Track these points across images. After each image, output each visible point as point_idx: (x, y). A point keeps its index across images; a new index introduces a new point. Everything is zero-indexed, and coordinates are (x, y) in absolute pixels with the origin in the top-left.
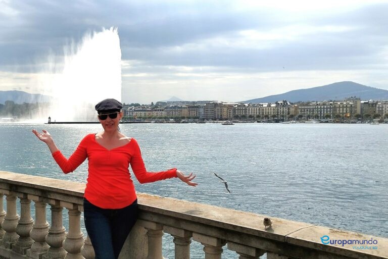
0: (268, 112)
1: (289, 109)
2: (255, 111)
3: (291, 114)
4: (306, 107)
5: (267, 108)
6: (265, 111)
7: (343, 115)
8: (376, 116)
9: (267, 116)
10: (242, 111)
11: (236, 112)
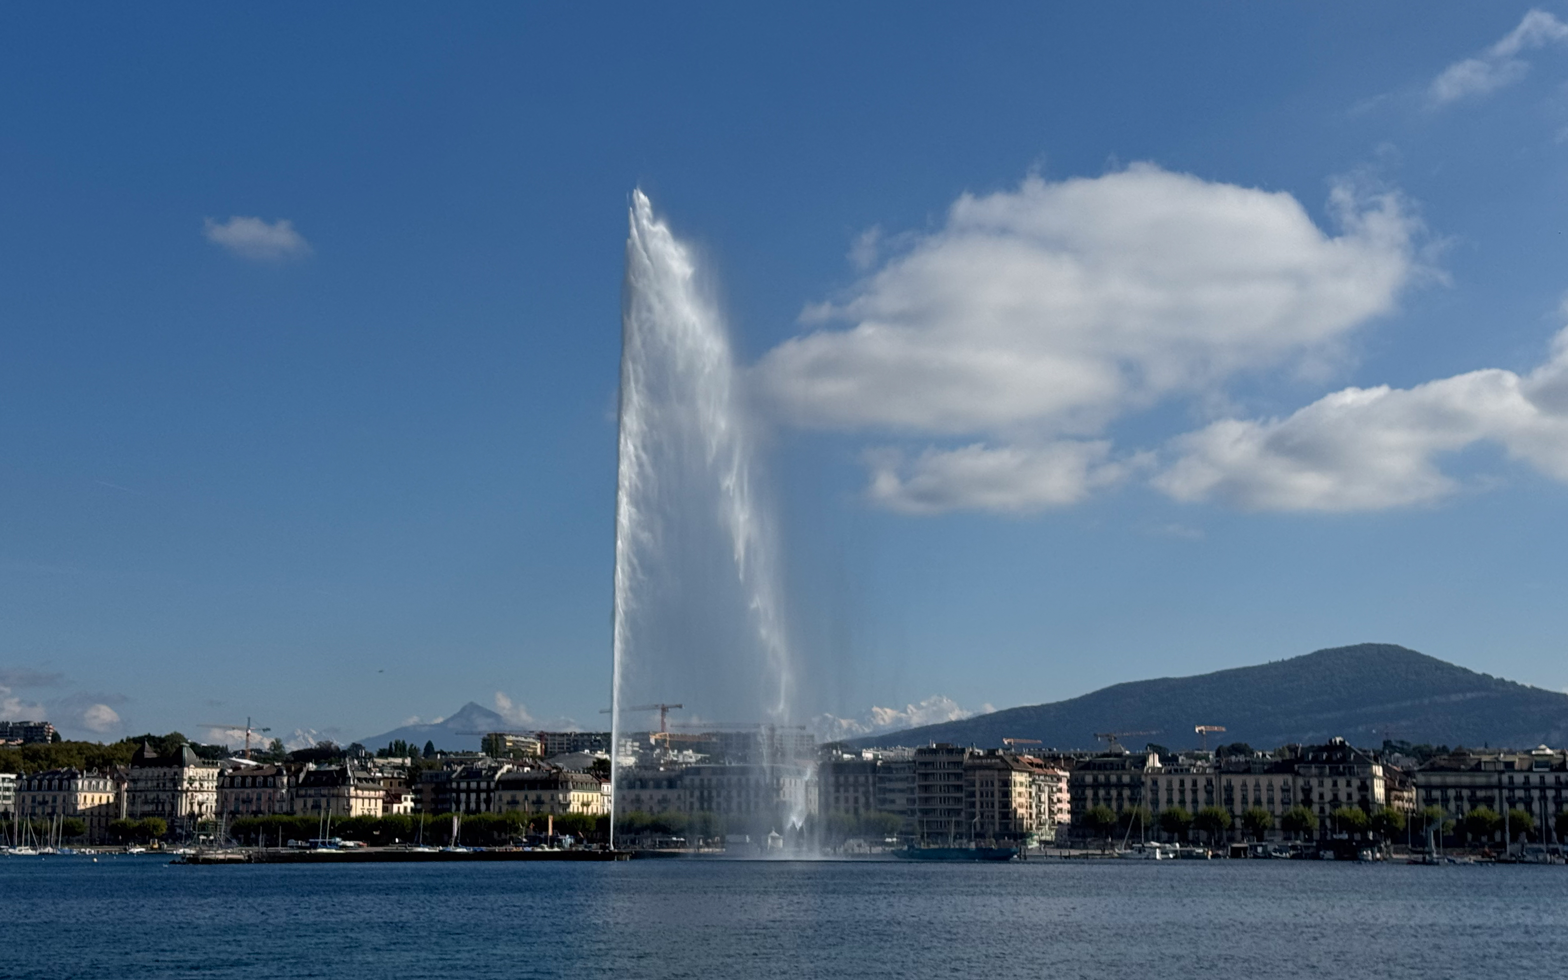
0: (1257, 802)
1: (1363, 787)
2: (1187, 797)
4: (1451, 779)
5: (1250, 782)
10: (1120, 795)
11: (1085, 799)
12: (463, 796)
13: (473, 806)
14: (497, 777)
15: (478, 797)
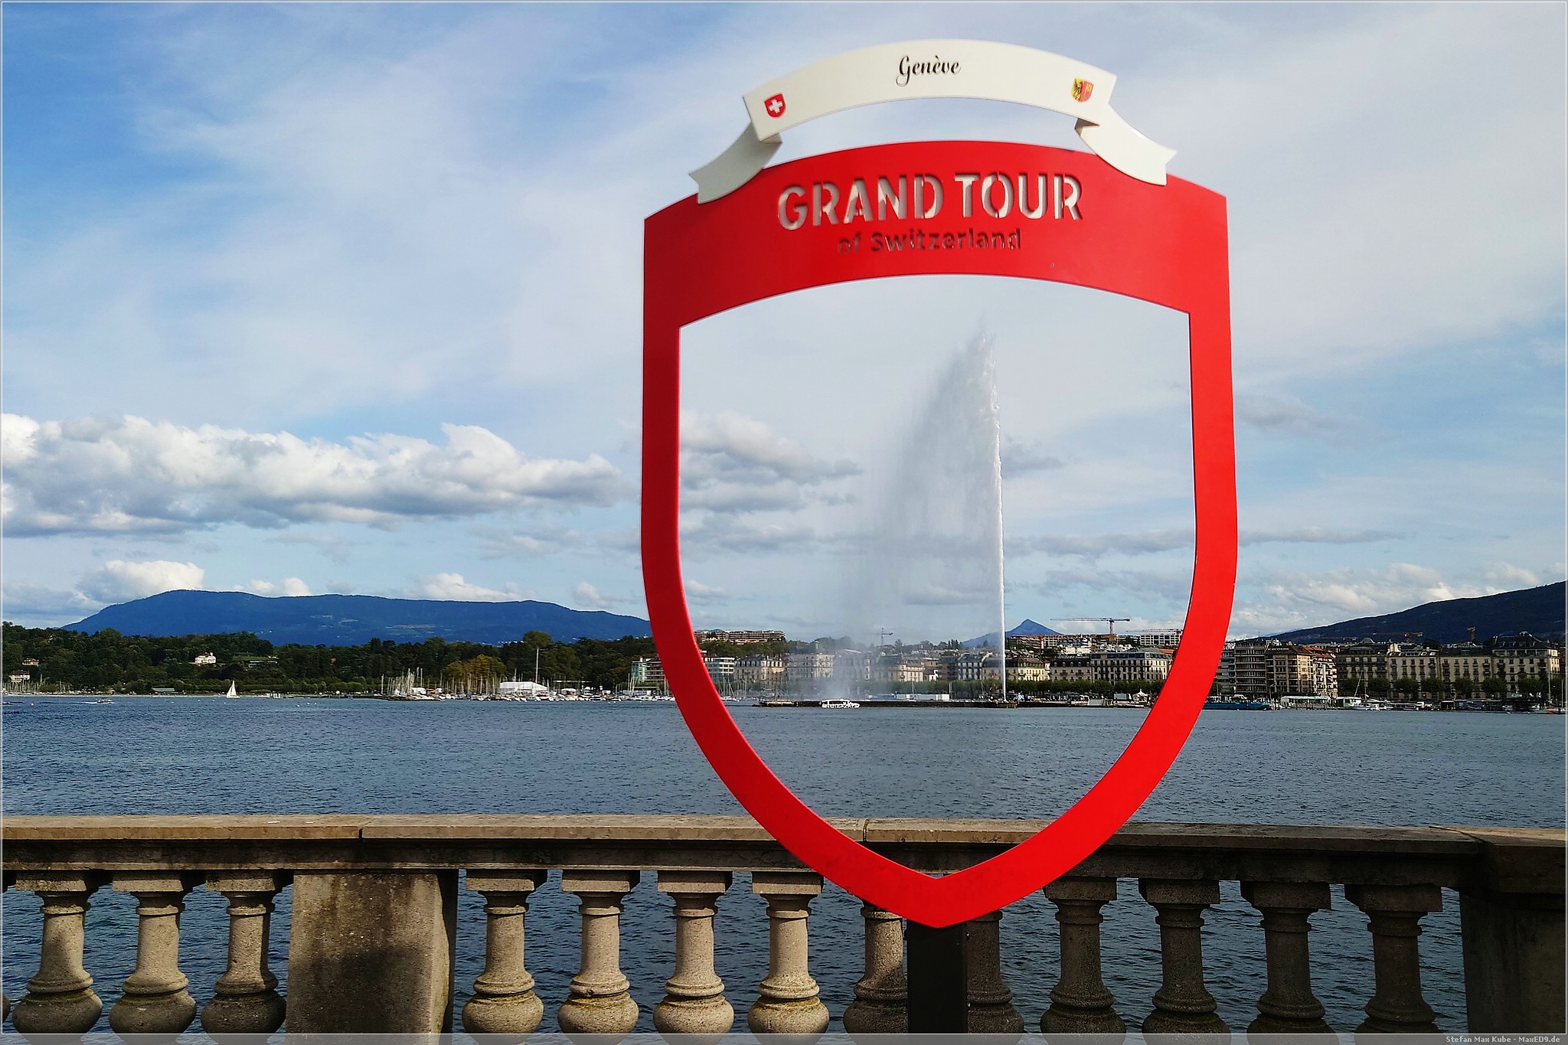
2: (1417, 671)
10: (1370, 669)
11: (1347, 672)
12: (964, 670)
13: (970, 676)
14: (983, 660)
15: (973, 671)
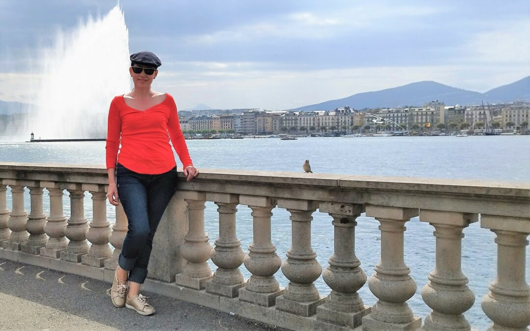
0: (326, 123)
1: (352, 118)
2: (309, 122)
3: (355, 124)
5: (324, 118)
6: (321, 121)
7: (422, 125)
8: (464, 126)
9: (323, 128)
11: (283, 123)
